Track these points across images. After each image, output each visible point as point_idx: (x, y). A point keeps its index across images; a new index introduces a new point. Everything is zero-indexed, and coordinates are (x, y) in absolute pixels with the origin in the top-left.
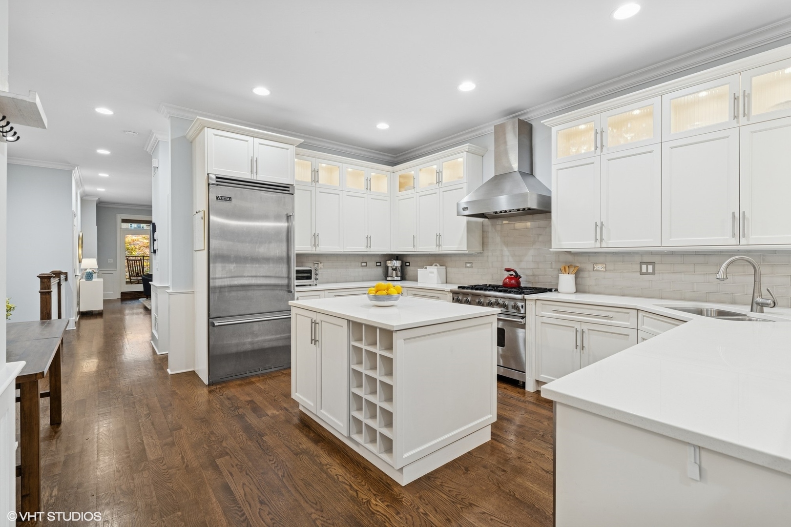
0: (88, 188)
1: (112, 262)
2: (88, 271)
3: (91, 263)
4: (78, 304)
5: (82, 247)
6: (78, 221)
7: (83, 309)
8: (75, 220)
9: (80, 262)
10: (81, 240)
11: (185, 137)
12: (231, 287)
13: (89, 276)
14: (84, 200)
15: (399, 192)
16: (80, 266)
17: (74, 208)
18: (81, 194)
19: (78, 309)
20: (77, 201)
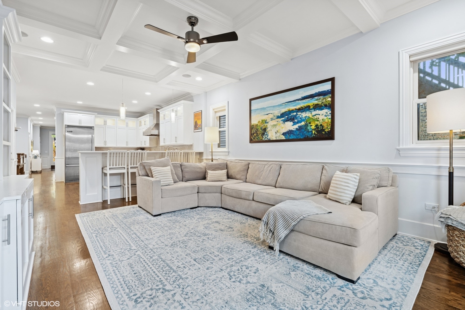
0: (35, 122)
1: (47, 152)
2: (35, 155)
3: (37, 152)
4: (31, 168)
5: (33, 146)
6: (31, 136)
7: (33, 170)
8: (30, 136)
9: (32, 152)
10: (33, 143)
11: (61, 113)
12: (72, 158)
13: (36, 157)
14: (34, 126)
15: (140, 126)
16: (32, 153)
17: (29, 131)
18: (32, 124)
19: (31, 170)
20: (30, 128)
